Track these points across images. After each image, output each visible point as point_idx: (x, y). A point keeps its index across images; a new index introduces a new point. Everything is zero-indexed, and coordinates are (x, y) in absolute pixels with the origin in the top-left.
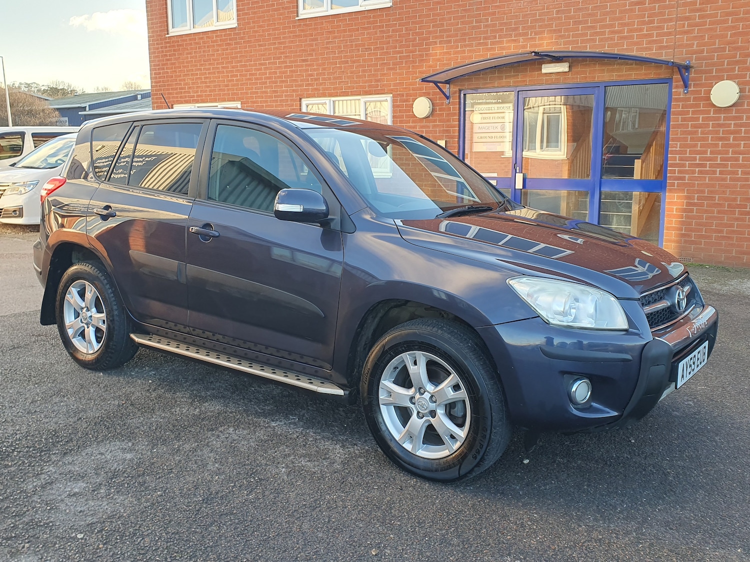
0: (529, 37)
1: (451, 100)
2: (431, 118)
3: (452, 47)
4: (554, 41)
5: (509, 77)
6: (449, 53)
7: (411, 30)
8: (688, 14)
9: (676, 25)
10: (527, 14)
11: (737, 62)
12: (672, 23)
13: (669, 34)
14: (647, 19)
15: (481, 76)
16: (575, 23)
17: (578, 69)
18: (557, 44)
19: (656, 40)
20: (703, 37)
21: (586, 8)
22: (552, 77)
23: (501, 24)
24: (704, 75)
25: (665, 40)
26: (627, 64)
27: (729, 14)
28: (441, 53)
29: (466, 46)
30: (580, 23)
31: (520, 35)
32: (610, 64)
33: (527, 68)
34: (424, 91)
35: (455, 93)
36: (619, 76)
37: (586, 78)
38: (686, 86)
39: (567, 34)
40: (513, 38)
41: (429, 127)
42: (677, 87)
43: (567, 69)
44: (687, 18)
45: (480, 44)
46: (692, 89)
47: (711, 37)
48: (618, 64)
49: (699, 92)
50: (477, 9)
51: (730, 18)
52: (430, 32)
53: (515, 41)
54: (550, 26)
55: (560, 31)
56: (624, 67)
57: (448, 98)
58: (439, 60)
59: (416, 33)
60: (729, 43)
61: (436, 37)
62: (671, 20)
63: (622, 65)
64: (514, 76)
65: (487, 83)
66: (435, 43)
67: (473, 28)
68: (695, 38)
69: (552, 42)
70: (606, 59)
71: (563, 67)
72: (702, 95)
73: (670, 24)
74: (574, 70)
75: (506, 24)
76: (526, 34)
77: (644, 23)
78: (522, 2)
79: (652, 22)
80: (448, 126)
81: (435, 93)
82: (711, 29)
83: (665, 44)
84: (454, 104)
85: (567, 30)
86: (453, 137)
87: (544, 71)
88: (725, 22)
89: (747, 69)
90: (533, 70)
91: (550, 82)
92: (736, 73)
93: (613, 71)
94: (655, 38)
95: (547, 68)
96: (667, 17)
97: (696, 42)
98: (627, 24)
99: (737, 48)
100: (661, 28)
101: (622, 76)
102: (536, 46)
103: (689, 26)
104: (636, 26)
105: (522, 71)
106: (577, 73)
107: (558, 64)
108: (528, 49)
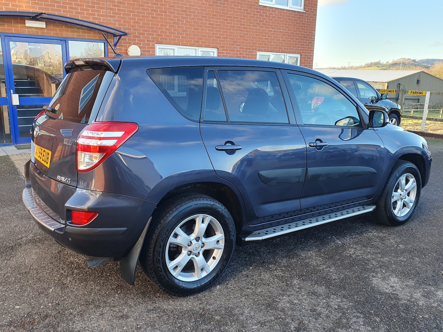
4: (31, 5)
8: (112, 7)
11: (137, 37)
12: (105, 10)
13: (104, 16)
14: (90, 4)
17: (52, 27)
18: (33, 8)
19: (97, 18)
20: (120, 21)
22: (33, 30)
24: (123, 41)
25: (102, 19)
26: (82, 29)
27: (131, 11)
32: (72, 27)
33: (11, 21)
36: (78, 36)
37: (57, 33)
38: (115, 46)
39: (40, 2)
43: (44, 26)
44: (112, 9)
46: (118, 47)
47: (124, 22)
48: (77, 28)
49: (121, 50)
51: (132, 14)
56: (81, 31)
60: (132, 26)
62: (103, 8)
63: (79, 29)
68: (117, 21)
69: (29, 6)
70: (69, 24)
71: (42, 25)
72: (123, 51)
73: (103, 10)
74: (48, 27)
77: (89, 6)
79: (94, 7)
82: (124, 18)
83: (102, 21)
87: (27, 25)
88: (130, 15)
89: (141, 41)
90: (17, 23)
91: (31, 33)
92: (137, 42)
93: (74, 32)
94: (96, 16)
95: (29, 24)
96: (101, 6)
97: (117, 23)
98: (80, 5)
99: (136, 30)
100: (99, 11)
101: (80, 36)
102: (17, 6)
103: (113, 13)
104: (85, 8)
105: (7, 22)
106: (51, 30)
107: (37, 22)
108: (10, 7)
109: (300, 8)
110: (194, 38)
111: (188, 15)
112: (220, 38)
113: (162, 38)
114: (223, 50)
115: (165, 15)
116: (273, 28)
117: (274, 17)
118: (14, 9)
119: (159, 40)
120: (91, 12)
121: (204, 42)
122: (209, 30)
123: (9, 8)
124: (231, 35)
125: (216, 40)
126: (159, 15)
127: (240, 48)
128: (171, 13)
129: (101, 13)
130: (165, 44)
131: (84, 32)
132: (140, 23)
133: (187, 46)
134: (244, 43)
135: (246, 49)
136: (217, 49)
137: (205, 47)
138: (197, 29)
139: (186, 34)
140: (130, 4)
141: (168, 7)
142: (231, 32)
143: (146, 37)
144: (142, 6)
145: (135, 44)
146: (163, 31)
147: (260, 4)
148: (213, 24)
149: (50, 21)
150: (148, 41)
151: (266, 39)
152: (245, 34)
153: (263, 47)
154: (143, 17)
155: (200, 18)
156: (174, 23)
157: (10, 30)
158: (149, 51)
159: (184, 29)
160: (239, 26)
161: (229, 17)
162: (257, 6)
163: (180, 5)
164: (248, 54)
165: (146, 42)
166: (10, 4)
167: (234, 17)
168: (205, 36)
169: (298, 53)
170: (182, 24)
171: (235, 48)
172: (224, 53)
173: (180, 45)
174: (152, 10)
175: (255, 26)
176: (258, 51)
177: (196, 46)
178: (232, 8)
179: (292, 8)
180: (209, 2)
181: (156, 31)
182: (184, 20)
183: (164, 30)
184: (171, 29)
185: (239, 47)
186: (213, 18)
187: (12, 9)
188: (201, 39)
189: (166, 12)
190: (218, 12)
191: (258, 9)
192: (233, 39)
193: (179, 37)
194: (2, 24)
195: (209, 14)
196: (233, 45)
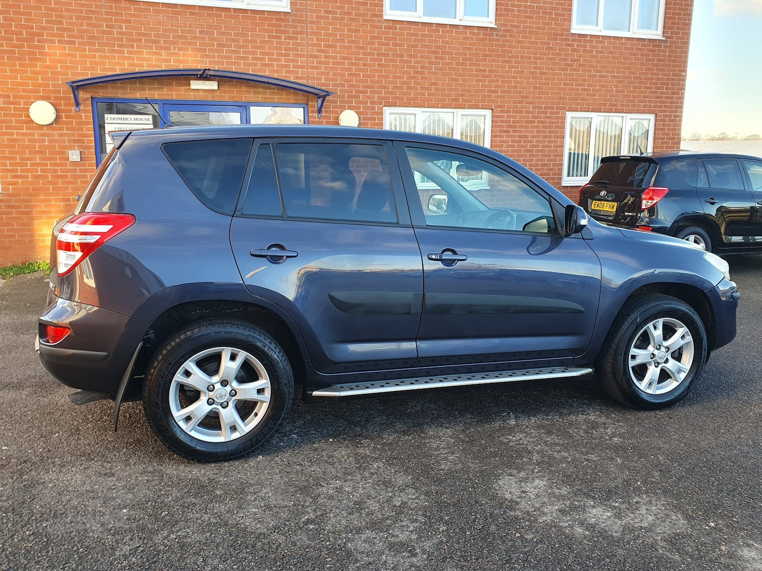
0: (172, 51)
1: (82, 107)
2: (54, 125)
3: (76, 49)
4: (199, 59)
5: (153, 89)
6: (74, 56)
7: (13, 21)
8: (315, 53)
9: (307, 60)
10: (168, 29)
11: (354, 97)
12: (304, 59)
13: (303, 67)
14: (283, 51)
15: (119, 85)
16: (219, 45)
17: (226, 88)
18: (202, 62)
19: (293, 71)
20: (328, 74)
21: (229, 33)
22: (200, 93)
23: (139, 34)
24: (331, 104)
25: (300, 72)
26: (270, 89)
27: (345, 58)
28: (62, 54)
29: (96, 51)
30: (224, 46)
31: (162, 48)
32: (255, 87)
33: (172, 83)
34: (41, 94)
35: (86, 99)
36: (265, 98)
37: (234, 97)
38: (320, 111)
39: (212, 54)
40: (154, 50)
41: (53, 135)
42: (312, 112)
43: (216, 87)
44: (316, 57)
45: (114, 51)
46: (324, 114)
47: (334, 74)
48: (262, 88)
49: (329, 117)
50: (107, 13)
51: (346, 61)
52: (43, 28)
53: (157, 54)
54: (194, 44)
55: (204, 50)
56: (268, 91)
57: (77, 104)
58: (59, 61)
59: (21, 25)
60: (347, 81)
61: (53, 35)
62: (303, 56)
63: (266, 89)
64: (158, 89)
65: (128, 93)
66: (53, 42)
67: (104, 32)
68: (322, 73)
69: (197, 60)
70: (251, 82)
71: (213, 85)
72: (332, 120)
73: (303, 59)
74: (222, 89)
75: (144, 35)
76: (169, 49)
77: (281, 55)
78: (161, 15)
79: (288, 55)
80: (80, 135)
81: (56, 98)
82: (334, 68)
83: (300, 75)
84: (86, 111)
85: (210, 51)
86: (89, 148)
87: (192, 87)
88: (343, 64)
89: (361, 102)
90: (179, 85)
91: (198, 98)
92: (354, 104)
93: (258, 93)
94: (292, 69)
95: (196, 85)
96: (300, 52)
97: (323, 77)
98: (268, 54)
99: (353, 86)
100: (296, 61)
101: (267, 98)
102: (180, 61)
103: (317, 63)
104: (275, 57)
105: (167, 85)
106: (225, 92)
107: (207, 82)
108: (172, 63)
109: (656, 32)
110: (449, 95)
111: (440, 58)
112: (496, 92)
113: (395, 97)
114: (502, 111)
115: (401, 61)
116: (597, 71)
117: (601, 52)
118: (177, 66)
119: (391, 100)
120: (283, 63)
121: (466, 101)
122: (477, 81)
123: (171, 65)
124: (516, 87)
125: (489, 96)
126: (391, 60)
127: (534, 108)
128: (411, 56)
129: (300, 64)
130: (400, 106)
131: (273, 93)
132: (359, 75)
133: (438, 107)
134: (541, 98)
135: (545, 108)
136: (490, 111)
137: (468, 108)
138: (455, 80)
139: (436, 89)
140: (345, 46)
141: (405, 47)
142: (518, 81)
143: (368, 97)
144: (363, 48)
145: (350, 108)
146: (397, 87)
147: (573, 31)
148: (484, 71)
149: (223, 79)
150: (372, 102)
151: (585, 90)
152: (544, 84)
153: (578, 104)
154: (364, 65)
155: (461, 61)
156: (415, 72)
157: (170, 95)
158: (374, 119)
159: (433, 81)
160: (532, 70)
161: (513, 57)
162: (567, 35)
163: (426, 44)
164: (549, 117)
165: (369, 105)
166: (172, 60)
167: (522, 57)
168: (468, 91)
169: (649, 112)
170: (429, 73)
171: (524, 107)
172: (503, 117)
173: (425, 107)
174: (379, 54)
175: (563, 69)
176: (568, 111)
177: (454, 108)
178: (520, 42)
179: (638, 33)
180: (477, 34)
181: (384, 87)
182: (433, 66)
183: (398, 85)
184: (409, 83)
185: (531, 105)
186: (485, 60)
187: (173, 66)
188: (462, 95)
189: (402, 56)
190: (493, 51)
191: (568, 40)
192: (519, 92)
193: (424, 94)
194: (160, 88)
195: (477, 54)
196: (520, 102)
